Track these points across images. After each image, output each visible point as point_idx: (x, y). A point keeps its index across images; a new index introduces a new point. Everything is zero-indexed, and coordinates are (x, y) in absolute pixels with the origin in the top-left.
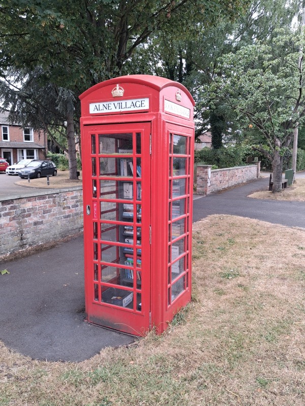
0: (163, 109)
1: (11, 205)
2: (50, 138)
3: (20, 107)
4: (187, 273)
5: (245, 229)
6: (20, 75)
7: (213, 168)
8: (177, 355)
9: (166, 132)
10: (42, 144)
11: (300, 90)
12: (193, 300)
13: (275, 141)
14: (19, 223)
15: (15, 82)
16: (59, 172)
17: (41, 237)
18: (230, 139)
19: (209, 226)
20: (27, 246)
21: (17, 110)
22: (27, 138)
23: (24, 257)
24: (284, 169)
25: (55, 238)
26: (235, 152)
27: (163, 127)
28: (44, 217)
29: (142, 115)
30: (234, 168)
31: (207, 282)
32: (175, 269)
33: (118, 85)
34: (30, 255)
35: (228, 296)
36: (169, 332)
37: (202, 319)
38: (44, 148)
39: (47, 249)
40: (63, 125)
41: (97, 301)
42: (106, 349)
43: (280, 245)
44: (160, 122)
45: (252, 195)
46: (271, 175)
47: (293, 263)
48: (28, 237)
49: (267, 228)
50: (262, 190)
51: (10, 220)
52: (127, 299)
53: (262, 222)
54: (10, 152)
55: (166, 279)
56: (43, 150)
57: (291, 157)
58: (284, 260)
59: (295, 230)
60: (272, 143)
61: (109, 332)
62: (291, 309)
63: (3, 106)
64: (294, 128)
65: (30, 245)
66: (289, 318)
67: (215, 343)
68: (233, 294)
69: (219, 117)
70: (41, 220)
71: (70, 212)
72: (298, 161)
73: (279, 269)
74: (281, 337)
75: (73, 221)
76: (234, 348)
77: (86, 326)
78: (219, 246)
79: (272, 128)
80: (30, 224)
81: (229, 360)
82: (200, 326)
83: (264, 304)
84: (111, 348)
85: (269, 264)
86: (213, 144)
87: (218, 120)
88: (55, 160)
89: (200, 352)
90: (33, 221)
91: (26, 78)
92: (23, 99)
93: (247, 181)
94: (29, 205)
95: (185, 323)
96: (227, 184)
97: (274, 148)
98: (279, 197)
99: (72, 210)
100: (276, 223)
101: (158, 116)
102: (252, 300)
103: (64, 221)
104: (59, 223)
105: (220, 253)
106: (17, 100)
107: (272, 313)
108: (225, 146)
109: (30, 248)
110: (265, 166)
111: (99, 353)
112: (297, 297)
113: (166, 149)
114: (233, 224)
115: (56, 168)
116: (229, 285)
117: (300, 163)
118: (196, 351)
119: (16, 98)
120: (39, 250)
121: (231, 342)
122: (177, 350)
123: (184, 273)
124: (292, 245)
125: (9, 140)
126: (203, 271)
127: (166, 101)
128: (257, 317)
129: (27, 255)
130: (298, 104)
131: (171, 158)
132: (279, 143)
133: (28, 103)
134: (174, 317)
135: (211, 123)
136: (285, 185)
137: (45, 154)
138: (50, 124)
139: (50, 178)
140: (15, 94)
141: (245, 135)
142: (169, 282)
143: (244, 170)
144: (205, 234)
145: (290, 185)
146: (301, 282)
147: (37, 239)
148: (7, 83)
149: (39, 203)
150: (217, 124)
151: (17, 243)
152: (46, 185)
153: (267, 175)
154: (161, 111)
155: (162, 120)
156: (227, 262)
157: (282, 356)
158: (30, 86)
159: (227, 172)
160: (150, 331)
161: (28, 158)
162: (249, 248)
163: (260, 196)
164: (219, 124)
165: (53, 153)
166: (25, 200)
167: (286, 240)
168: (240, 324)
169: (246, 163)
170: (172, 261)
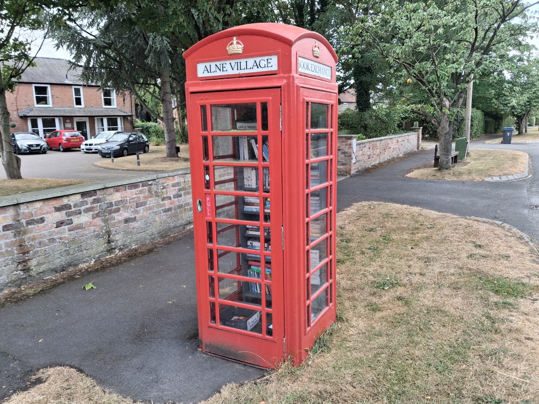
0: (297, 70)
1: (94, 197)
2: (138, 102)
3: (97, 61)
4: (331, 285)
5: (404, 221)
6: (95, 17)
7: (359, 139)
8: (320, 392)
9: (301, 100)
10: (128, 110)
11: (476, 30)
12: (339, 319)
13: (442, 101)
14: (106, 221)
15: (88, 27)
16: (152, 147)
17: (134, 238)
18: (381, 98)
19: (356, 218)
20: (117, 251)
21: (93, 66)
22: (108, 102)
23: (113, 265)
24: (454, 137)
25: (153, 239)
26: (388, 115)
27: (297, 93)
28: (137, 212)
29: (268, 79)
30: (386, 137)
31: (356, 294)
32: (315, 280)
33: (235, 38)
34: (121, 263)
35: (384, 313)
36: (310, 363)
37: (351, 344)
38: (131, 116)
39: (143, 254)
40: (156, 85)
41: (214, 325)
42: (227, 386)
43: (451, 242)
44: (293, 88)
45: (411, 173)
46: (436, 146)
47: (469, 266)
48: (117, 239)
49: (433, 218)
50: (425, 166)
51: (93, 218)
52: (252, 321)
53: (426, 212)
54: (85, 122)
55: (305, 294)
56: (129, 118)
57: (463, 120)
58: (457, 262)
59: (471, 221)
60: (438, 104)
61: (230, 364)
62: (467, 329)
63: (74, 61)
64: (468, 82)
65: (120, 249)
66: (466, 340)
67: (370, 376)
68: (390, 309)
69: (365, 68)
70: (133, 216)
71: (171, 204)
72: (472, 125)
73: (451, 275)
74: (455, 366)
75: (176, 216)
76: (395, 382)
77: (200, 356)
78: (369, 246)
79: (438, 84)
80: (119, 222)
81: (389, 398)
82: (349, 354)
83: (432, 323)
84: (234, 385)
85: (436, 268)
86: (358, 105)
87: (365, 73)
88: (146, 131)
89: (351, 388)
90: (123, 217)
91: (104, 21)
92: (101, 49)
93: (404, 155)
94: (117, 197)
95: (329, 350)
96: (378, 160)
97: (441, 110)
98: (448, 176)
99: (174, 202)
100: (443, 212)
101: (291, 80)
102: (416, 318)
103: (164, 216)
104: (157, 219)
105: (372, 254)
106: (92, 51)
107: (442, 335)
108: (374, 107)
109: (121, 253)
110: (427, 133)
111: (220, 392)
112: (475, 313)
113: (301, 124)
114: (387, 215)
115: (147, 141)
116: (385, 299)
117: (475, 127)
118: (346, 388)
119: (91, 48)
120: (133, 255)
121: (390, 374)
122: (321, 387)
123: (326, 285)
124: (466, 242)
125: (83, 106)
126: (350, 279)
127: (300, 59)
128: (424, 341)
129: (117, 263)
130: (473, 50)
131: (307, 134)
132: (447, 103)
133: (107, 55)
134: (315, 342)
135: (354, 76)
136: (455, 159)
137: (132, 123)
138: (138, 83)
139: (140, 156)
140: (90, 43)
141: (401, 92)
142: (308, 298)
143: (400, 140)
144: (351, 229)
145: (461, 159)
146: (480, 292)
147: (129, 241)
148: (78, 28)
149: (130, 194)
150: (363, 78)
151: (103, 247)
152: (136, 167)
153: (431, 146)
154: (294, 73)
155: (295, 85)
156: (381, 266)
157: (457, 392)
158: (109, 32)
159: (378, 143)
160: (284, 361)
161: (109, 129)
162: (410, 247)
163: (422, 175)
164: (366, 78)
165: (143, 122)
166: (112, 190)
167: (458, 235)
168: (402, 351)
169: (403, 129)
170: (312, 270)
